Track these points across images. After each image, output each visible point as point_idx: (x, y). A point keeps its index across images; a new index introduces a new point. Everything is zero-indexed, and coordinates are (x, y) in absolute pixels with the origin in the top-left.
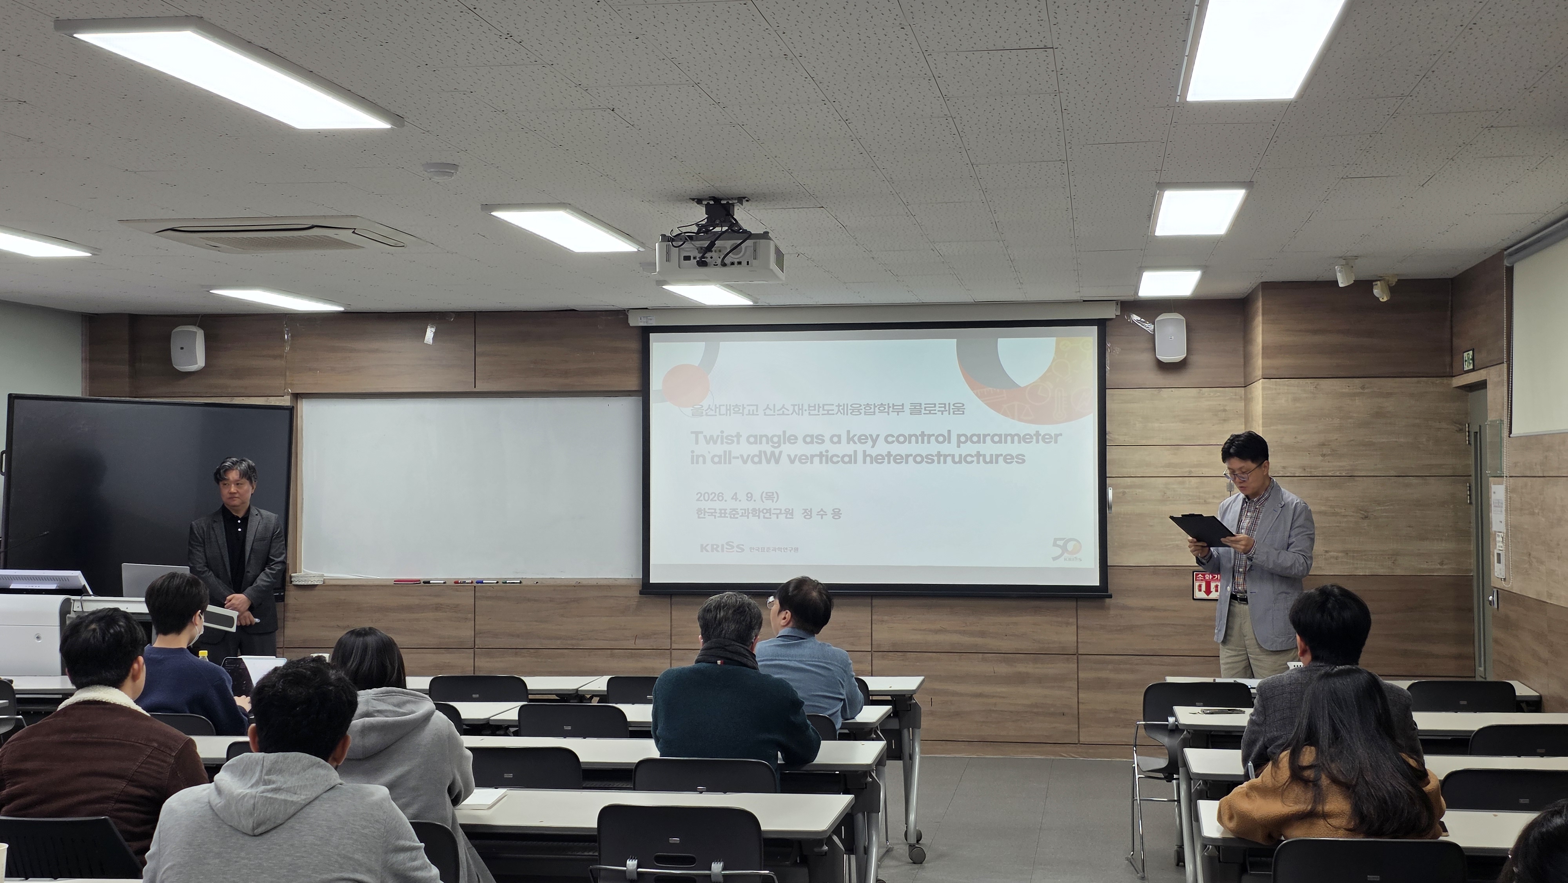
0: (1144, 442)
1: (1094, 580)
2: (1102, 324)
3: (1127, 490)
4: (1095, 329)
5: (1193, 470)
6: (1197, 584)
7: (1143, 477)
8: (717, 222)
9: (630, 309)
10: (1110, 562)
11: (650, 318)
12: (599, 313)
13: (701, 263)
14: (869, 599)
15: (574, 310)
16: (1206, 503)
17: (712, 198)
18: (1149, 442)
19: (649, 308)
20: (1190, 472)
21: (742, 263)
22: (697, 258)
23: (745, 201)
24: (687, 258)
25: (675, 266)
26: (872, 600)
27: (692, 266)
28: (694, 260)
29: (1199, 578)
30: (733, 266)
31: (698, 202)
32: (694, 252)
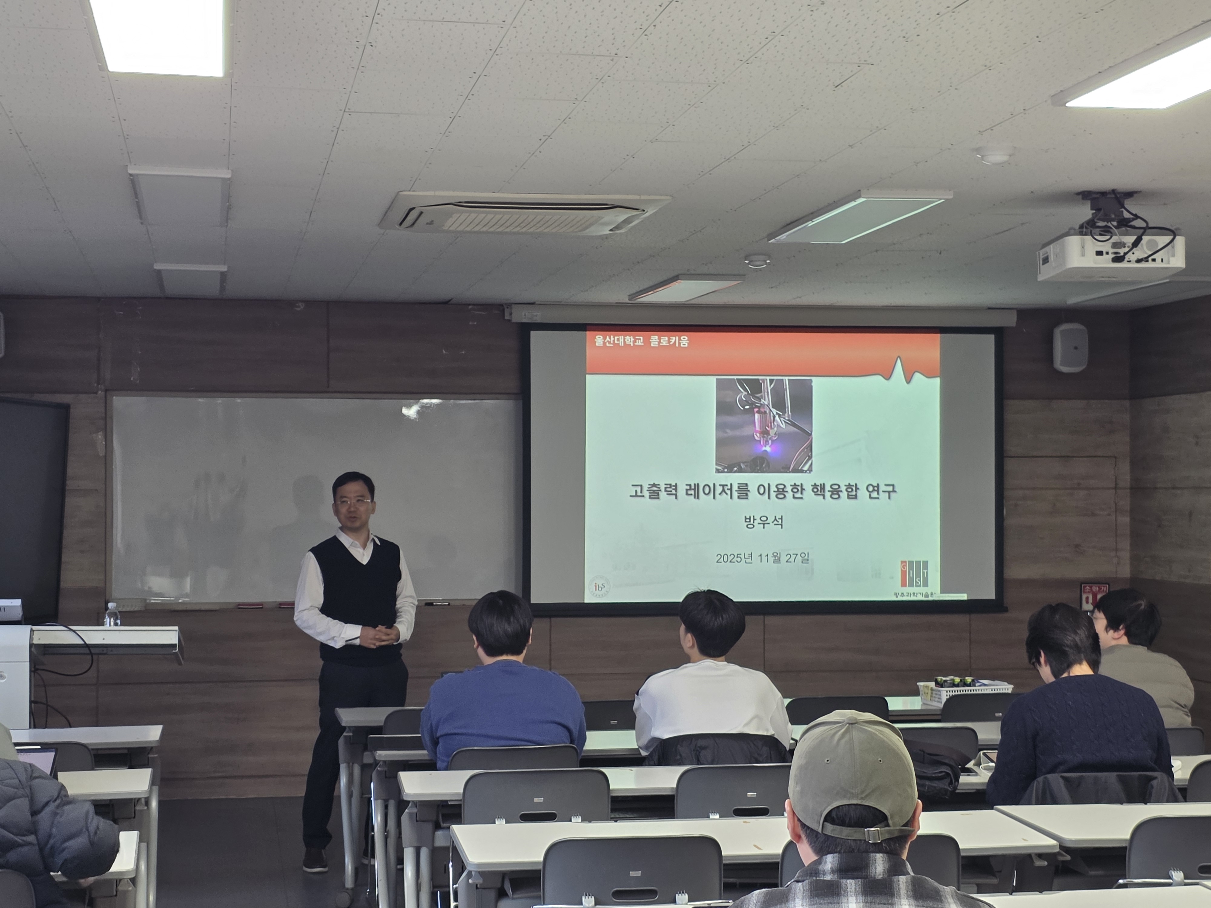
0: (1034, 453)
1: (991, 595)
2: (998, 332)
3: (1018, 502)
4: (991, 338)
5: (1081, 481)
6: (1084, 596)
7: (1034, 489)
8: (1113, 216)
9: (513, 303)
10: (1005, 575)
11: (535, 314)
12: (470, 307)
13: (1118, 259)
14: (762, 617)
15: (446, 303)
16: (1093, 514)
17: (1113, 191)
18: (1040, 454)
19: (537, 303)
20: (1079, 484)
21: (1156, 260)
22: (1112, 253)
23: (1135, 195)
24: (1100, 253)
25: (1090, 261)
26: (764, 618)
27: (1105, 262)
28: (1107, 255)
29: (1088, 590)
30: (1147, 263)
31: (1086, 195)
32: (1106, 247)
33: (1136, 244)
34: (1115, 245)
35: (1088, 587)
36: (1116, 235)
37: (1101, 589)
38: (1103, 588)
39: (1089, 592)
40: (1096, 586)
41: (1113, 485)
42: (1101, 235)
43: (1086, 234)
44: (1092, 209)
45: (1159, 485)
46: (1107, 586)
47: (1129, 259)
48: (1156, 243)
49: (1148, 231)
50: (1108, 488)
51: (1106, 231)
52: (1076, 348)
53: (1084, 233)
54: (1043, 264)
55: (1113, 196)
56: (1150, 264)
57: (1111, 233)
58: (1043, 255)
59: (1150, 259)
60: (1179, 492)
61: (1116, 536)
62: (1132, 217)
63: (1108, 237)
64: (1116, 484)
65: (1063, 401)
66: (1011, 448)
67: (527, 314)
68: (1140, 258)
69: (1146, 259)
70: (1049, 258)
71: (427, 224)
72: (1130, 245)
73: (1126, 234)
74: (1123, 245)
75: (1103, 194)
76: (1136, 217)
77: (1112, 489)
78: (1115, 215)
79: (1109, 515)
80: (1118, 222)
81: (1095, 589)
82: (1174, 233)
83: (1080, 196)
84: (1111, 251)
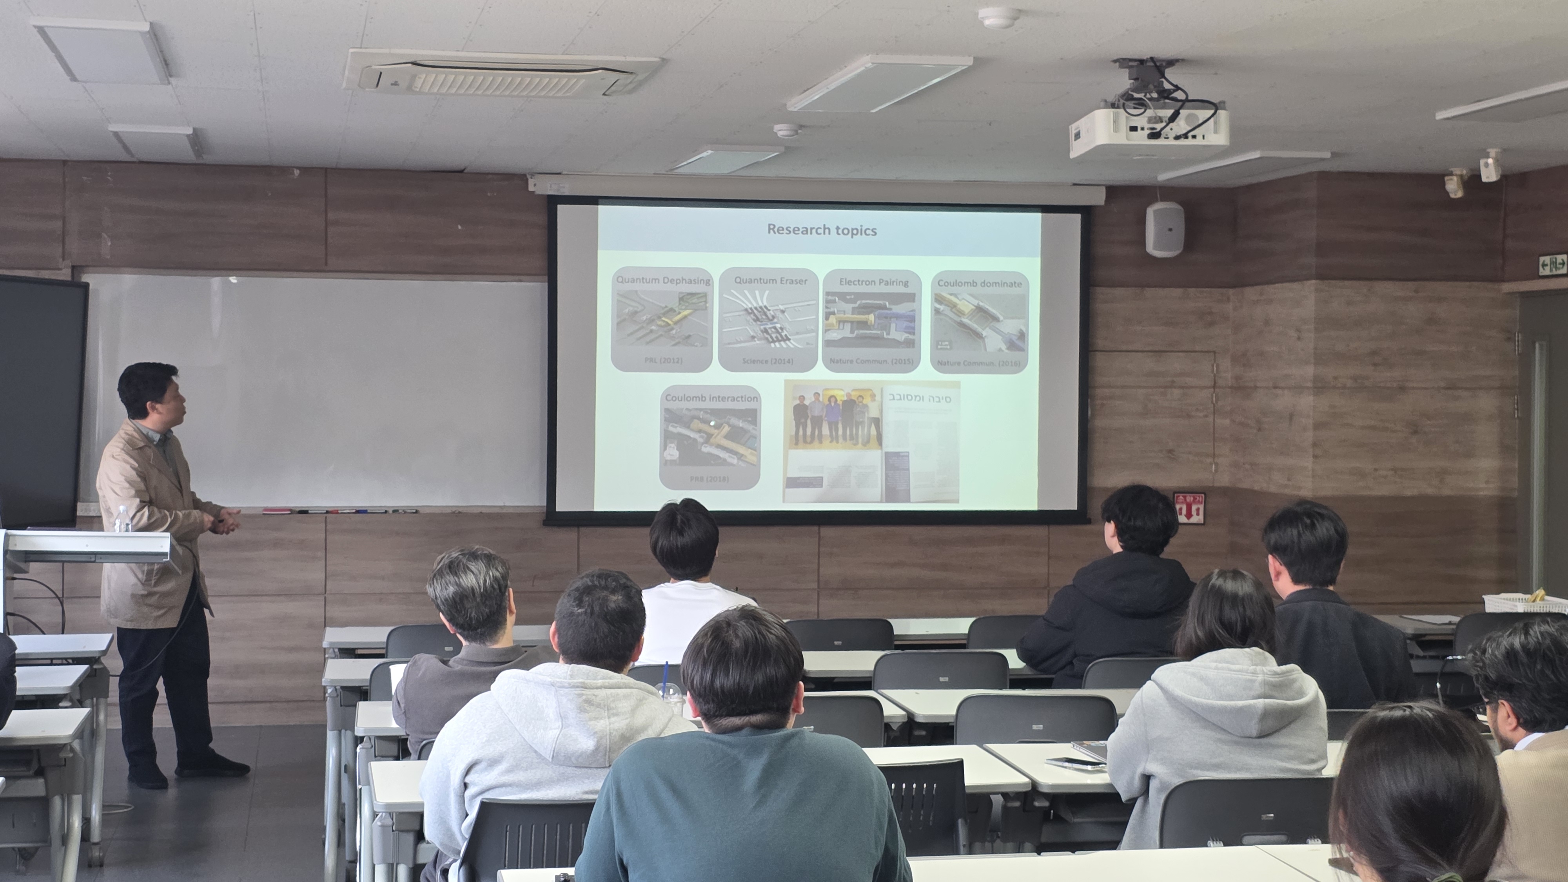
0: (1124, 348)
1: (1072, 505)
2: (1087, 212)
3: (1105, 402)
4: (1078, 217)
5: (1175, 379)
7: (1123, 387)
8: (1151, 87)
9: (535, 173)
10: (1088, 483)
11: (561, 185)
12: (490, 176)
13: (1155, 135)
14: (816, 528)
15: (462, 171)
16: (1189, 416)
17: (1152, 59)
18: (1131, 348)
19: (564, 173)
20: (1173, 382)
21: (1197, 137)
22: (1148, 129)
23: (1177, 64)
24: (1134, 129)
25: (1122, 138)
26: (819, 529)
27: (1140, 138)
28: (1142, 132)
29: (1181, 501)
30: (1186, 140)
31: (1123, 62)
32: (1141, 121)
33: (1173, 118)
34: (1150, 120)
35: (1181, 497)
36: (1150, 108)
37: (1196, 499)
38: (1198, 498)
39: (1182, 503)
40: (1190, 496)
41: (1212, 383)
42: (1135, 108)
43: (1118, 107)
44: (1130, 79)
45: (1258, 384)
46: (1203, 495)
47: (1167, 135)
48: (1196, 117)
49: (1187, 104)
50: (1206, 387)
51: (1141, 104)
52: (1170, 230)
53: (1116, 106)
54: (1075, 140)
55: (1152, 64)
56: (1190, 142)
57: (1146, 106)
58: (1075, 130)
59: (1190, 135)
60: (1279, 392)
61: (1214, 440)
62: (1171, 87)
63: (1142, 110)
64: (1215, 383)
65: (1157, 289)
66: (1100, 341)
67: (553, 186)
68: (1178, 134)
69: (1185, 136)
70: (1081, 132)
71: (392, 84)
72: (1167, 119)
73: (1164, 107)
74: (1160, 120)
75: (1142, 62)
76: (1177, 88)
77: (1210, 387)
78: (1155, 87)
79: (1206, 416)
80: (1157, 92)
81: (1190, 499)
82: (1216, 107)
83: (1117, 64)
84: (1147, 126)
